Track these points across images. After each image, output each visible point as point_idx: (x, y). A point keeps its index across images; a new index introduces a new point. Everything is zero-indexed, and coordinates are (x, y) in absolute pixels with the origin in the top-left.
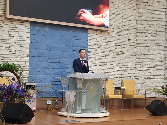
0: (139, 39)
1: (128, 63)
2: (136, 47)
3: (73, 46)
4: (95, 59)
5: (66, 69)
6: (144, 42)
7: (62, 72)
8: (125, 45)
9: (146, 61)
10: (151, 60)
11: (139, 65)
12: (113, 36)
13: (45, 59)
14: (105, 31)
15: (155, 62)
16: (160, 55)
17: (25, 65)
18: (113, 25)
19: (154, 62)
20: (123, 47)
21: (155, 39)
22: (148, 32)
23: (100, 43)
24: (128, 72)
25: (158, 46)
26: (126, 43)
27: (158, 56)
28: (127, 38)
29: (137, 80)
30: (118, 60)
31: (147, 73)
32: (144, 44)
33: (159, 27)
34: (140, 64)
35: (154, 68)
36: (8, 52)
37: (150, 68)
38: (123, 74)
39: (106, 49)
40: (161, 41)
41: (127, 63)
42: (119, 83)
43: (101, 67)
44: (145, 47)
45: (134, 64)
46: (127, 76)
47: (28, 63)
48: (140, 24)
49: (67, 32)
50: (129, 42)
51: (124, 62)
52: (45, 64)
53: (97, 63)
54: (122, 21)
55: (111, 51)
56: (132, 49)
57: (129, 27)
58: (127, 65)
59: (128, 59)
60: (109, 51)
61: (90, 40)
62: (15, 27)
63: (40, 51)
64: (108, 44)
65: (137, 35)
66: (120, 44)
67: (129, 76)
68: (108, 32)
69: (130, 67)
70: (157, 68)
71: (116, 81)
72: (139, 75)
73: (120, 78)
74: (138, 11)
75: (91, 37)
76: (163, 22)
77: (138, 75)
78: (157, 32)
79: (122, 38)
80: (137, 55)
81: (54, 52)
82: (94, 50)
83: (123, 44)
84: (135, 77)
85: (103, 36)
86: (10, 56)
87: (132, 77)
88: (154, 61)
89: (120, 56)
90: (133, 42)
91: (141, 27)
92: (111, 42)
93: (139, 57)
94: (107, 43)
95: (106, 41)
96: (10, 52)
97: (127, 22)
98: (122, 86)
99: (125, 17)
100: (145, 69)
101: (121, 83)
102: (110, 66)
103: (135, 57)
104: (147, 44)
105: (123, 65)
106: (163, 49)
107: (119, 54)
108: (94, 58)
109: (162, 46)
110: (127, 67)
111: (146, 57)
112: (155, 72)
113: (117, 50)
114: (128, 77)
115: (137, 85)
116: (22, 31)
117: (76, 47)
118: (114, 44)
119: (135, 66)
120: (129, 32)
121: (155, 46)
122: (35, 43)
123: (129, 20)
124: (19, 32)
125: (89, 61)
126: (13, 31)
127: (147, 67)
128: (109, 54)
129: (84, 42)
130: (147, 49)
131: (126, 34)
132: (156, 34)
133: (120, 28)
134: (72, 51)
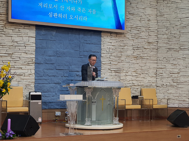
0: (160, 41)
1: (149, 69)
2: (156, 50)
3: (84, 51)
4: (110, 65)
5: (77, 77)
6: (166, 45)
7: (73, 80)
8: (145, 48)
9: (169, 66)
10: (175, 65)
11: (161, 71)
12: (130, 39)
13: (53, 66)
14: (121, 34)
16: (184, 60)
17: (31, 73)
18: (130, 27)
19: (178, 68)
20: (142, 51)
21: (178, 41)
22: (171, 33)
23: (116, 47)
24: (148, 80)
25: (182, 49)
26: (146, 47)
27: (182, 61)
28: (146, 40)
29: (158, 88)
30: (137, 66)
31: (170, 80)
32: (166, 48)
33: (183, 28)
34: (163, 69)
35: (178, 74)
36: (12, 59)
37: (173, 75)
38: (143, 81)
39: (122, 54)
40: (186, 43)
41: (147, 69)
42: (137, 91)
43: (117, 74)
44: (167, 51)
45: (156, 70)
46: (148, 83)
47: (33, 71)
48: (161, 25)
49: (77, 36)
50: (149, 45)
51: (143, 68)
52: (52, 71)
53: (112, 69)
54: (141, 22)
55: (128, 56)
56: (152, 53)
57: (148, 29)
58: (147, 71)
59: (148, 65)
60: (126, 56)
61: (104, 44)
62: (18, 31)
63: (47, 58)
64: (125, 48)
65: (158, 37)
66: (138, 48)
67: (150, 83)
68: (124, 34)
69: (150, 73)
70: (181, 74)
71: (135, 89)
72: (161, 82)
73: (139, 86)
74: (159, 9)
75: (104, 41)
76: (187, 22)
77: (159, 83)
78: (181, 34)
79: (140, 40)
80: (159, 60)
81: (63, 58)
82: (108, 56)
83: (142, 47)
84: (157, 85)
85: (118, 39)
86: (14, 64)
87: (153, 85)
88: (178, 66)
89: (138, 61)
90: (153, 45)
91: (162, 28)
92: (128, 46)
93: (161, 61)
94: (123, 47)
95: (122, 44)
96: (14, 60)
97: (146, 23)
98: (141, 95)
99: (144, 17)
100: (168, 75)
101: (140, 91)
102: (127, 73)
103: (156, 62)
104: (169, 47)
105: (142, 71)
107: (138, 59)
108: (109, 63)
109: (187, 49)
110: (147, 73)
111: (169, 61)
112: (179, 78)
113: (134, 54)
114: (148, 85)
115: (158, 94)
116: (27, 36)
117: (87, 52)
118: (132, 48)
119: (157, 72)
120: (149, 34)
121: (178, 49)
122: (42, 48)
123: (149, 21)
124: (24, 37)
125: (103, 67)
126: (16, 36)
127: (169, 74)
128: (125, 59)
129: (97, 46)
130: (170, 52)
131: (145, 36)
132: (179, 36)
133: (138, 29)
134: (83, 57)
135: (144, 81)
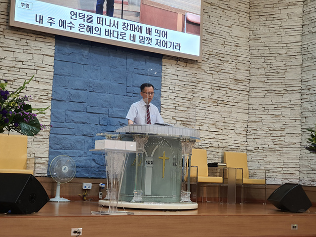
0: (254, 79)
1: (235, 123)
2: (248, 93)
3: (133, 86)
4: (175, 111)
6: (264, 85)
8: (229, 89)
9: (267, 118)
11: (254, 126)
12: (208, 72)
13: (82, 106)
14: (193, 62)
15: (283, 120)
16: (292, 108)
17: (44, 115)
18: (208, 53)
20: (226, 92)
21: (283, 79)
22: (271, 66)
23: (184, 83)
24: (235, 139)
25: (288, 92)
26: (232, 86)
27: (289, 110)
28: (232, 76)
29: (250, 153)
30: (217, 116)
31: (268, 140)
32: (263, 89)
33: (291, 58)
34: (257, 123)
35: (282, 131)
37: (274, 132)
38: (226, 141)
39: (194, 95)
40: (295, 82)
41: (233, 122)
42: (217, 156)
44: (264, 94)
45: (246, 124)
46: (233, 144)
48: (256, 53)
49: (124, 61)
50: (236, 84)
51: (227, 120)
52: (81, 115)
53: (177, 119)
54: (224, 47)
55: (203, 99)
56: (241, 97)
57: (236, 58)
58: (233, 125)
59: (234, 115)
60: (201, 98)
61: (166, 77)
62: (26, 44)
63: (73, 92)
64: (199, 85)
65: (250, 72)
66: (219, 88)
67: (237, 145)
68: (198, 63)
69: (237, 128)
70: (287, 130)
71: (213, 153)
72: (254, 143)
73: (219, 148)
74: (253, 29)
75: (166, 72)
76: (298, 49)
77: (252, 145)
78: (287, 67)
79: (223, 75)
80: (251, 108)
81: (98, 94)
82: (172, 96)
83: (226, 86)
84: (248, 148)
85: (188, 71)
87: (241, 148)
88: (281, 118)
89: (219, 109)
90: (243, 84)
91: (257, 58)
92: (203, 83)
93: (254, 111)
95: (194, 80)
97: (233, 49)
99: (229, 39)
100: (266, 132)
101: (221, 157)
102: (202, 125)
103: (247, 111)
104: (268, 88)
105: (225, 124)
106: (298, 96)
107: (219, 104)
108: (173, 109)
110: (233, 128)
111: (267, 111)
112: (284, 138)
113: (214, 97)
114: (234, 147)
115: (250, 163)
116: (39, 52)
118: (210, 87)
120: (237, 67)
121: (283, 92)
123: (237, 46)
124: (34, 55)
125: (164, 113)
126: (21, 51)
127: (268, 130)
128: (199, 103)
129: (154, 80)
130: (269, 96)
131: (230, 69)
132: (285, 71)
133: (220, 58)
134: (131, 94)
135: (228, 141)
